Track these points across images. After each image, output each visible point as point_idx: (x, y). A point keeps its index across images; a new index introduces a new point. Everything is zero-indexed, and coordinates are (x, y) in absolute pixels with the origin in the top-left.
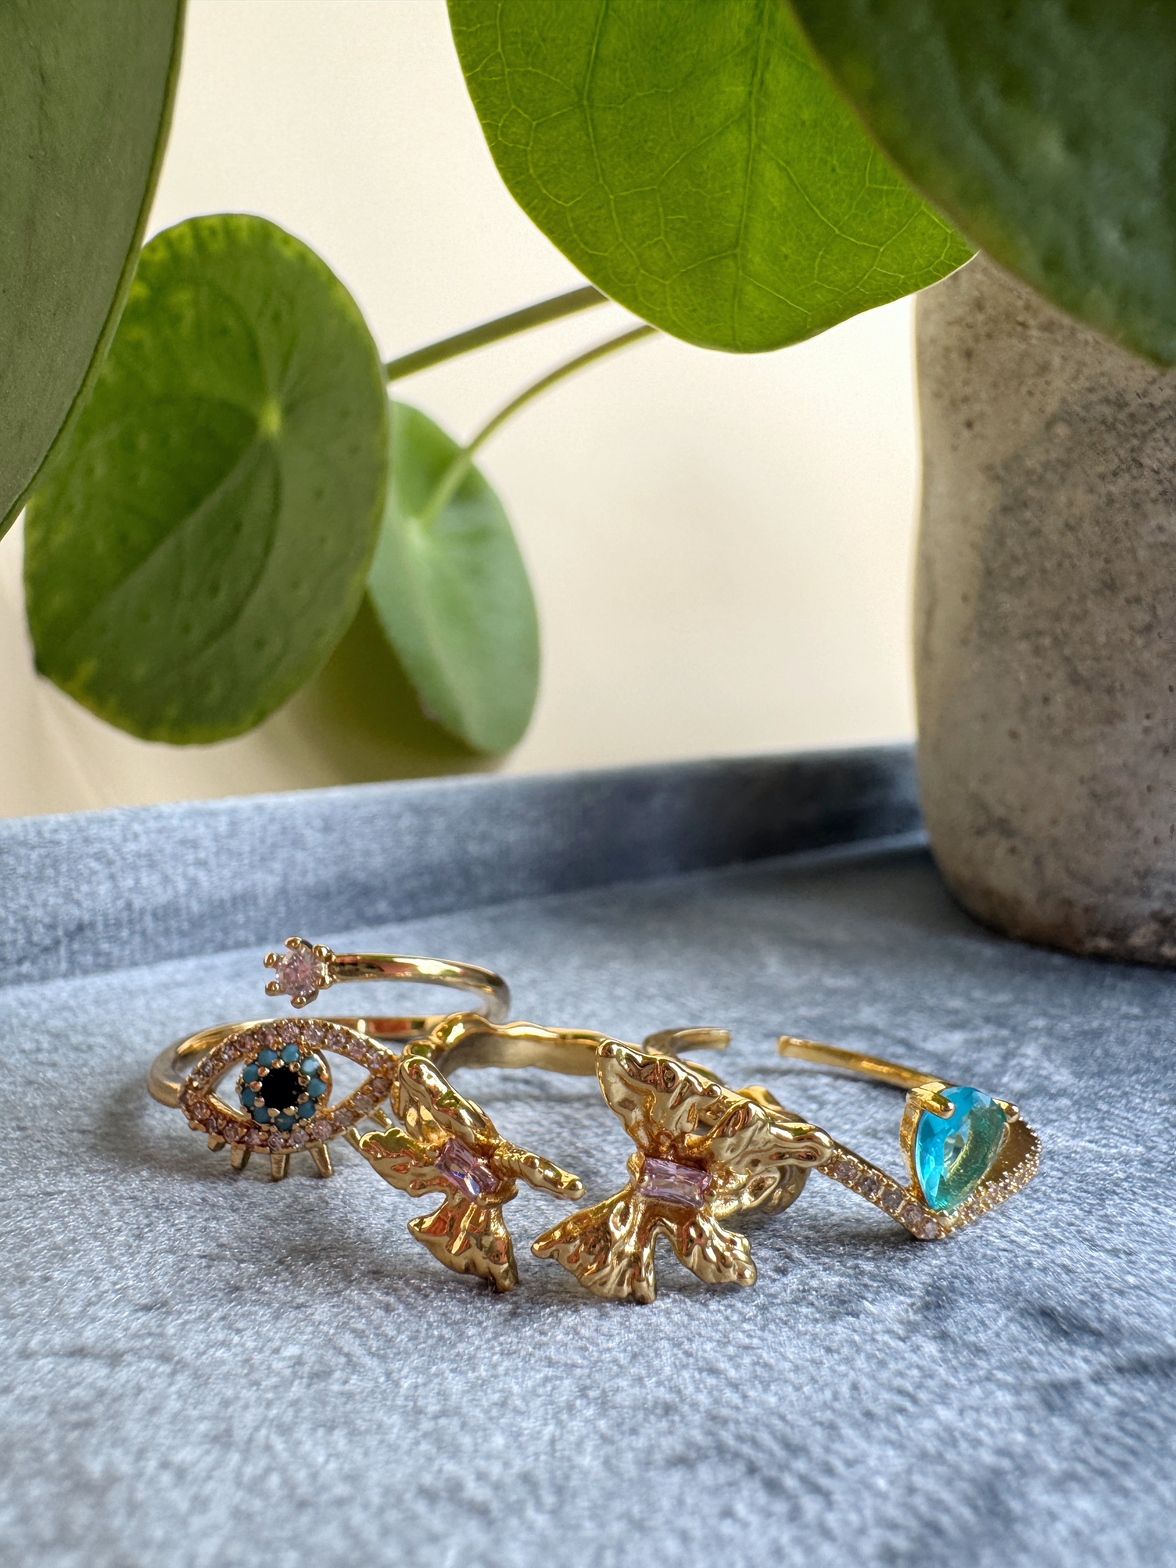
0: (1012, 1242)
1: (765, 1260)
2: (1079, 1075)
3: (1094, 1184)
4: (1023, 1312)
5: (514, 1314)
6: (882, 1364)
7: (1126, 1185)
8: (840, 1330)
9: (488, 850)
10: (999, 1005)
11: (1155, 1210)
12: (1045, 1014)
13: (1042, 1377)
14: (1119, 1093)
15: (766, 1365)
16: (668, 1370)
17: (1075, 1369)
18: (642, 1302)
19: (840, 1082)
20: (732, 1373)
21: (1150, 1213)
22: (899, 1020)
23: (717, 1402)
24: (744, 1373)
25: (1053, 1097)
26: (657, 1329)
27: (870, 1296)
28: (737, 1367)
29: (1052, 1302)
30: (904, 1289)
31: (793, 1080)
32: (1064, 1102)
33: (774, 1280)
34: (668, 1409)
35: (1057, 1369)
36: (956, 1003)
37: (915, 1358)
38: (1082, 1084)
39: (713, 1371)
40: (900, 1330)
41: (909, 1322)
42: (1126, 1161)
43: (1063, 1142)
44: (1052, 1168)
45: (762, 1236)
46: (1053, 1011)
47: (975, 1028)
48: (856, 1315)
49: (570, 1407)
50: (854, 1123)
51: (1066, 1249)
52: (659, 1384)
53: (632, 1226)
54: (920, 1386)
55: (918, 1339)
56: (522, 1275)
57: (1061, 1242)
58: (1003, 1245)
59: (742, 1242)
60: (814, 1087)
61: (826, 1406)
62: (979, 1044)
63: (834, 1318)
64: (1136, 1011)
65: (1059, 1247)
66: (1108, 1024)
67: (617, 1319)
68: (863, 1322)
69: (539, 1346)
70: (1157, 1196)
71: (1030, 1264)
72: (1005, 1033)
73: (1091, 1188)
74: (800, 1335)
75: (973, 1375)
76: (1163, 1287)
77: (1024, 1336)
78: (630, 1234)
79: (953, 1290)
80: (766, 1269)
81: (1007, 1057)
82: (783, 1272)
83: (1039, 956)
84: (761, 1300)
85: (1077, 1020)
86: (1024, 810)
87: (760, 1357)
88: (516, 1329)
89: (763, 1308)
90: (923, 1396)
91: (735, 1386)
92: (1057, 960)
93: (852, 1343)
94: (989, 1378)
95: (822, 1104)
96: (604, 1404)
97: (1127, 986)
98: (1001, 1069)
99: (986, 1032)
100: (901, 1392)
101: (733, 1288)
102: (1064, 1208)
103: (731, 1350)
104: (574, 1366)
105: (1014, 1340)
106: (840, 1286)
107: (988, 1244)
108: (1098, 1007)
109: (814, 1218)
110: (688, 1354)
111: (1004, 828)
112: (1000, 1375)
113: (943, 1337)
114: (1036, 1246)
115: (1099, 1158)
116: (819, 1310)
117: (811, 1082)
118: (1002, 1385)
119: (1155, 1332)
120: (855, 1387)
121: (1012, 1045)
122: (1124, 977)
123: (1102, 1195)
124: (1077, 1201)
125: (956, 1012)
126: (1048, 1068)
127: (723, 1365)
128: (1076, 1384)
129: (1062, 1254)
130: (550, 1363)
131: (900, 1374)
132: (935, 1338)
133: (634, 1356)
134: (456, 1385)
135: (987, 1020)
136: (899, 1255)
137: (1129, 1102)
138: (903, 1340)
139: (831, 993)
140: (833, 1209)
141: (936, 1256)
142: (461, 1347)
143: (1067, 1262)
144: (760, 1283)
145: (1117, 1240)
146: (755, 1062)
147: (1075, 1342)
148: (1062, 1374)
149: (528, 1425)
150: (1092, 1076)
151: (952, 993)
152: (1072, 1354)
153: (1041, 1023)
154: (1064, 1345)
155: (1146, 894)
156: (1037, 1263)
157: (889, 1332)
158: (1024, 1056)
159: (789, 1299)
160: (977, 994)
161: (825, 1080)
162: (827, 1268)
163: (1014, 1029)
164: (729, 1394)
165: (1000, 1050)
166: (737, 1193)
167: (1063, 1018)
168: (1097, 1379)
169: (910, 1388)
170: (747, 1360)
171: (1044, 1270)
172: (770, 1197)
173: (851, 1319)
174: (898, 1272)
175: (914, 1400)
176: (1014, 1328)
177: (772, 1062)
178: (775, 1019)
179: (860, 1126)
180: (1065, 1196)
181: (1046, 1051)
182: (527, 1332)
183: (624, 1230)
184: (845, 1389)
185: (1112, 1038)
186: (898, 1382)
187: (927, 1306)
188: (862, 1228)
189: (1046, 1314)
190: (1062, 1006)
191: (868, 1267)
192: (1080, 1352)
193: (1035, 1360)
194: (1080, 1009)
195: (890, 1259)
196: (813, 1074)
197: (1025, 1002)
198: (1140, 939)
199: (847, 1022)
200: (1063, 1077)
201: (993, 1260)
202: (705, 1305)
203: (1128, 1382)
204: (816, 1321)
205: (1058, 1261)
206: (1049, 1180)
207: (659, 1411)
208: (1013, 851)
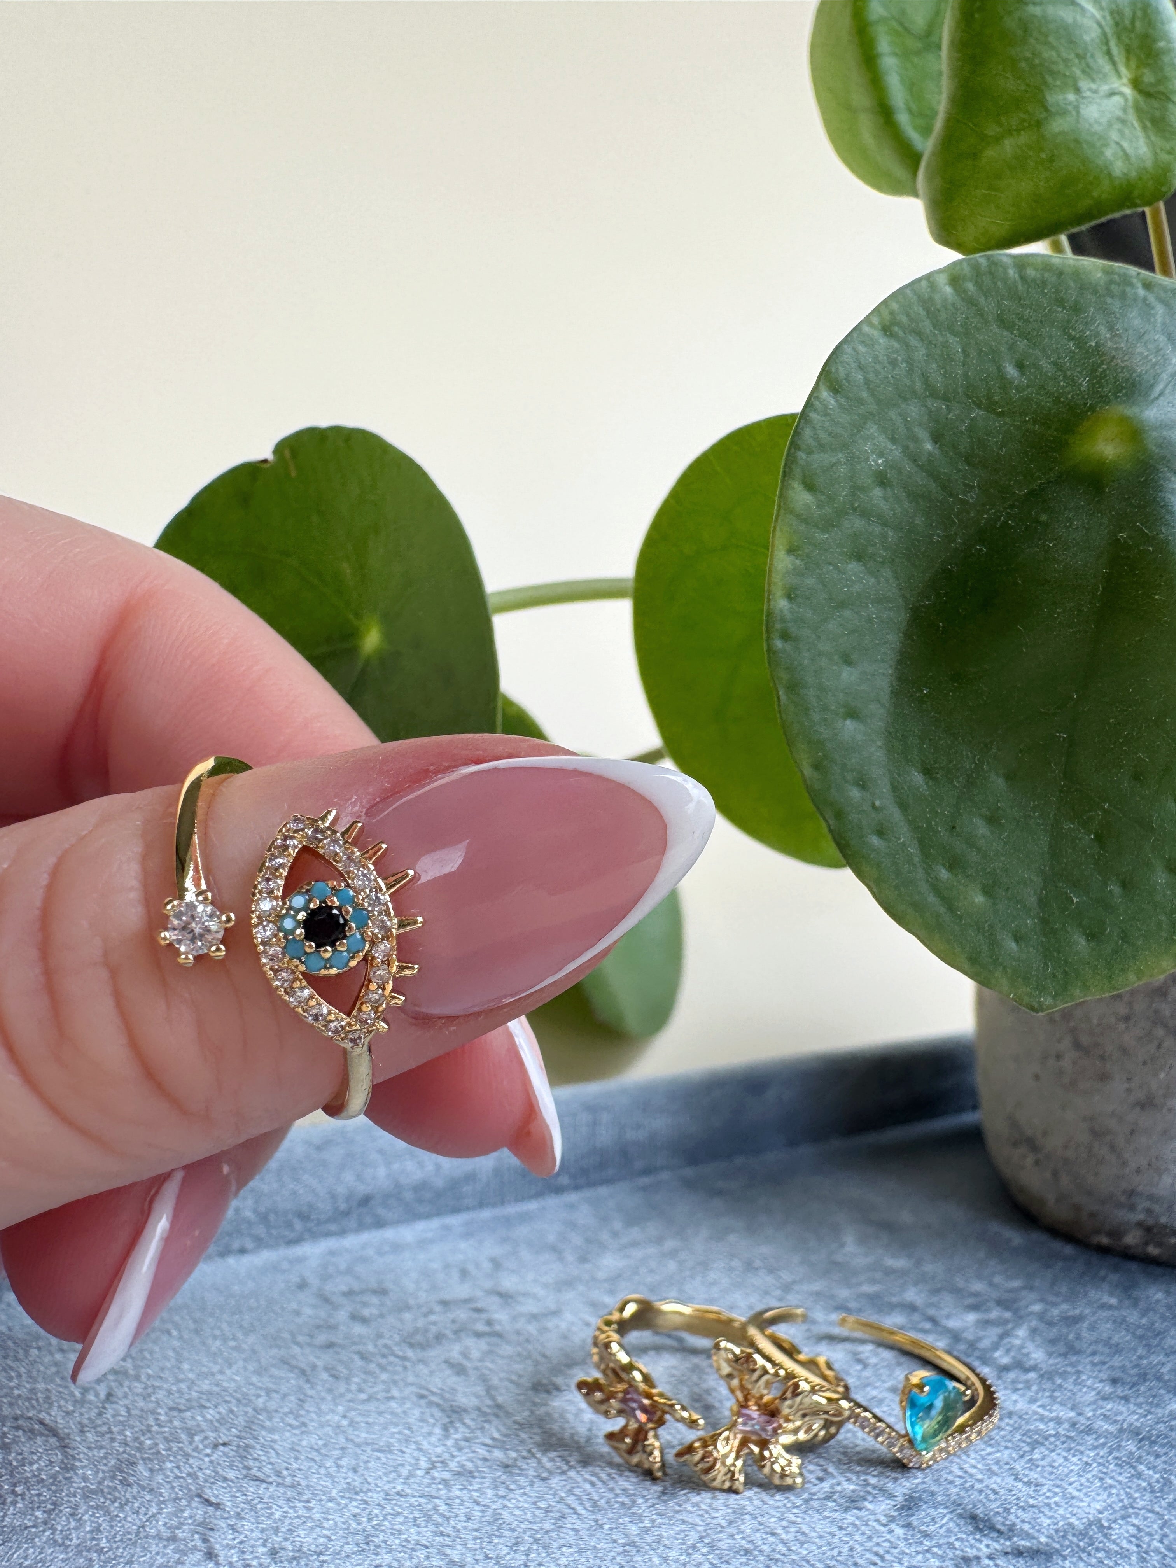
0: (966, 1472)
1: (811, 1472)
2: (1050, 1354)
3: (1030, 1437)
4: (960, 1516)
5: (664, 1493)
6: (870, 1538)
7: (1052, 1439)
8: (849, 1517)
9: (641, 1135)
10: (1011, 1291)
11: (1066, 1459)
12: (1042, 1300)
13: (958, 1552)
14: (1074, 1370)
15: (803, 1533)
16: (748, 1531)
17: (979, 1550)
18: (736, 1492)
19: (880, 1350)
20: (784, 1536)
21: (1061, 1460)
22: (935, 1299)
23: (774, 1551)
24: (791, 1537)
25: (1027, 1370)
26: (743, 1508)
27: (870, 1498)
28: (788, 1533)
29: (979, 1512)
30: (891, 1496)
31: (848, 1346)
32: (1032, 1375)
33: (816, 1485)
34: (747, 1552)
35: (968, 1550)
36: (978, 1286)
37: (888, 1536)
38: (1051, 1361)
39: (773, 1534)
40: (884, 1520)
41: (891, 1516)
42: (1058, 1421)
43: (1022, 1405)
44: (1008, 1424)
45: (811, 1456)
46: (1051, 1298)
47: (988, 1310)
48: (860, 1509)
49: (694, 1547)
50: (884, 1382)
51: (999, 1480)
52: (743, 1538)
53: (732, 1447)
54: (888, 1552)
55: (893, 1526)
56: (669, 1471)
57: (997, 1475)
58: (960, 1473)
59: (796, 1461)
60: (862, 1352)
61: (833, 1557)
62: (986, 1323)
63: (846, 1510)
64: (1113, 1301)
65: (995, 1478)
66: (1087, 1311)
67: (721, 1501)
68: (863, 1513)
69: (678, 1512)
70: (1069, 1450)
71: (972, 1487)
72: (1008, 1315)
73: (1028, 1440)
74: (826, 1518)
75: (919, 1549)
76: (1051, 1508)
77: (956, 1530)
78: (731, 1451)
79: (920, 1498)
80: (811, 1477)
81: (1002, 1337)
82: (821, 1480)
83: (1057, 1245)
84: (806, 1496)
85: (1065, 1306)
86: (1045, 1133)
87: (800, 1528)
88: (665, 1502)
89: (806, 1501)
90: (888, 1557)
91: (784, 1542)
92: (1069, 1250)
93: (855, 1525)
94: (928, 1551)
95: (865, 1366)
96: (712, 1547)
97: (1114, 1277)
98: (996, 1347)
99: (995, 1313)
100: (877, 1554)
101: (790, 1488)
102: (1007, 1452)
103: (785, 1523)
104: (696, 1525)
105: (949, 1531)
106: (854, 1491)
107: (951, 1472)
108: (1086, 1294)
109: (844, 1447)
110: (760, 1523)
111: (1032, 1145)
112: (935, 1550)
113: (908, 1525)
114: (980, 1476)
115: (1042, 1419)
116: (840, 1505)
117: (861, 1348)
118: (935, 1555)
119: (1036, 1534)
120: (851, 1549)
121: (1010, 1326)
122: (1116, 1269)
123: (1034, 1445)
124: (1017, 1448)
125: (976, 1294)
126: (1030, 1347)
127: (779, 1531)
128: (978, 1558)
129: (994, 1482)
130: (684, 1522)
131: (878, 1544)
132: (903, 1526)
133: (731, 1523)
134: (634, 1530)
135: (999, 1303)
136: (894, 1475)
137: (1078, 1378)
138: (884, 1525)
139: (889, 1272)
140: (858, 1442)
141: (916, 1478)
142: (634, 1510)
143: (996, 1487)
144: (806, 1486)
145: (1034, 1475)
146: (824, 1329)
147: (985, 1535)
148: (971, 1552)
149: (673, 1554)
150: (1061, 1355)
151: (979, 1277)
152: (980, 1541)
153: (1037, 1308)
154: (978, 1537)
155: (1132, 1208)
156: (978, 1486)
157: (877, 1521)
158: (1017, 1337)
159: (822, 1496)
160: (997, 1279)
161: (869, 1347)
162: (849, 1480)
163: (1016, 1312)
164: (781, 1547)
165: (999, 1330)
166: (796, 1431)
167: (1055, 1305)
168: (990, 1557)
169: (881, 1552)
170: (793, 1530)
171: (981, 1491)
172: (816, 1435)
173: (856, 1511)
174: (890, 1485)
175: (882, 1558)
176: (951, 1524)
177: (836, 1331)
178: (844, 1293)
179: (889, 1384)
180: (1009, 1444)
181: (1034, 1331)
182: (671, 1504)
183: (728, 1448)
184: (845, 1550)
185: (1085, 1325)
186: (875, 1549)
187: (902, 1508)
188: (874, 1456)
189: (974, 1518)
190: (1058, 1294)
191: (873, 1481)
192: (986, 1541)
193: (957, 1544)
194: (1071, 1297)
195: (888, 1477)
196: (863, 1342)
197: (1031, 1288)
198: (1132, 1239)
199: (894, 1300)
200: (1037, 1355)
201: (951, 1482)
202: (772, 1496)
203: (1008, 1561)
204: (836, 1511)
205: (991, 1486)
206: (1003, 1433)
207: (742, 1553)
208: (1037, 1163)
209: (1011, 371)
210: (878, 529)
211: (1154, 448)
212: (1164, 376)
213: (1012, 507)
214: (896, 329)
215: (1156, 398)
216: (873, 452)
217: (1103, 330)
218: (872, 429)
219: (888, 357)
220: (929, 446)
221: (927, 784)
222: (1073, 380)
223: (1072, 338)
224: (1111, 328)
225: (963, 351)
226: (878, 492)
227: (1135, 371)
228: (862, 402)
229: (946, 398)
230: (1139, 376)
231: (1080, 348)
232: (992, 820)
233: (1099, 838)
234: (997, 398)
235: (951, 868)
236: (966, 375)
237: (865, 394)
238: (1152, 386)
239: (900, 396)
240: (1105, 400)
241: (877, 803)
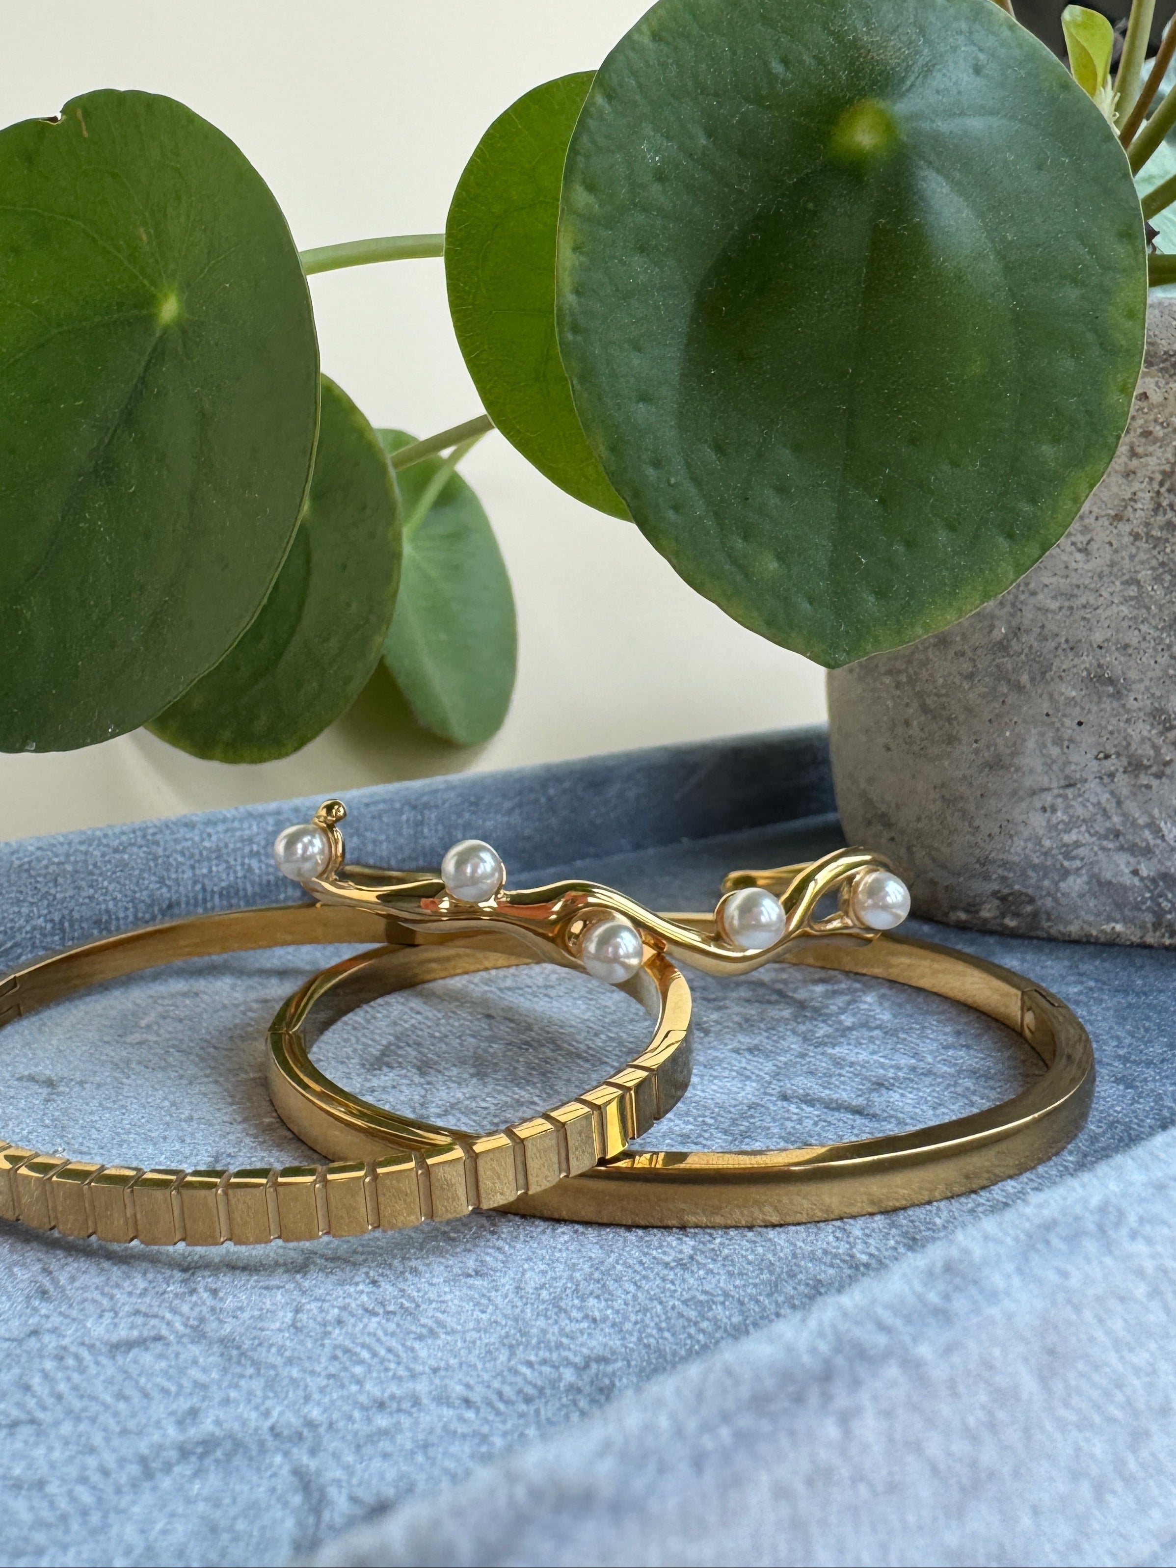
155: (986, 877)
209: (777, 68)
210: (659, 222)
211: (905, 139)
212: (916, 69)
213: (783, 195)
214: (664, 34)
215: (908, 90)
216: (649, 151)
217: (859, 25)
218: (647, 129)
219: (658, 61)
220: (703, 141)
221: (718, 459)
222: (833, 73)
223: (832, 33)
224: (867, 23)
225: (730, 49)
226: (656, 188)
227: (888, 64)
228: (635, 105)
229: (716, 95)
230: (892, 69)
231: (839, 42)
232: (782, 490)
233: (882, 501)
234: (764, 92)
235: (745, 538)
236: (735, 73)
237: (638, 97)
238: (903, 80)
239: (673, 95)
240: (862, 94)
241: (673, 481)
